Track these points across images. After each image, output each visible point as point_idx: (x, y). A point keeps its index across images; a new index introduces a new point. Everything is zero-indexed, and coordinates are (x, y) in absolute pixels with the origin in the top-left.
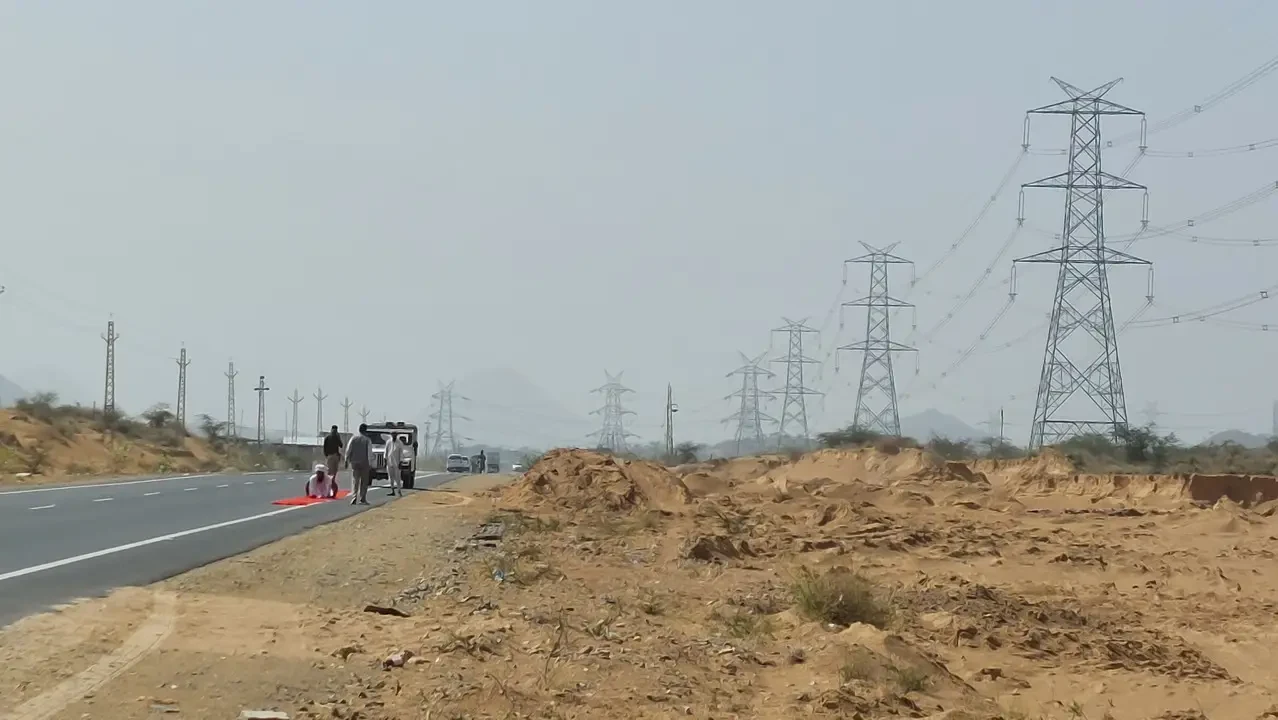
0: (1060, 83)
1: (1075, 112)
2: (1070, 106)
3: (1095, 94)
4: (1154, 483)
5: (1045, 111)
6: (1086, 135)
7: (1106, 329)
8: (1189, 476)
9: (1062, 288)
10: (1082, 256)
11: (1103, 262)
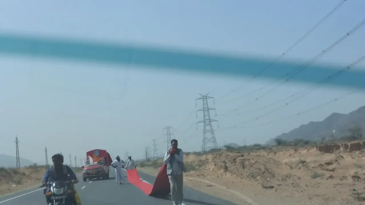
0: (200, 94)
1: (203, 99)
2: (202, 98)
3: (206, 96)
4: (307, 149)
5: (199, 99)
6: (205, 102)
7: (212, 132)
8: (317, 146)
9: (205, 126)
10: (207, 121)
11: (211, 121)
